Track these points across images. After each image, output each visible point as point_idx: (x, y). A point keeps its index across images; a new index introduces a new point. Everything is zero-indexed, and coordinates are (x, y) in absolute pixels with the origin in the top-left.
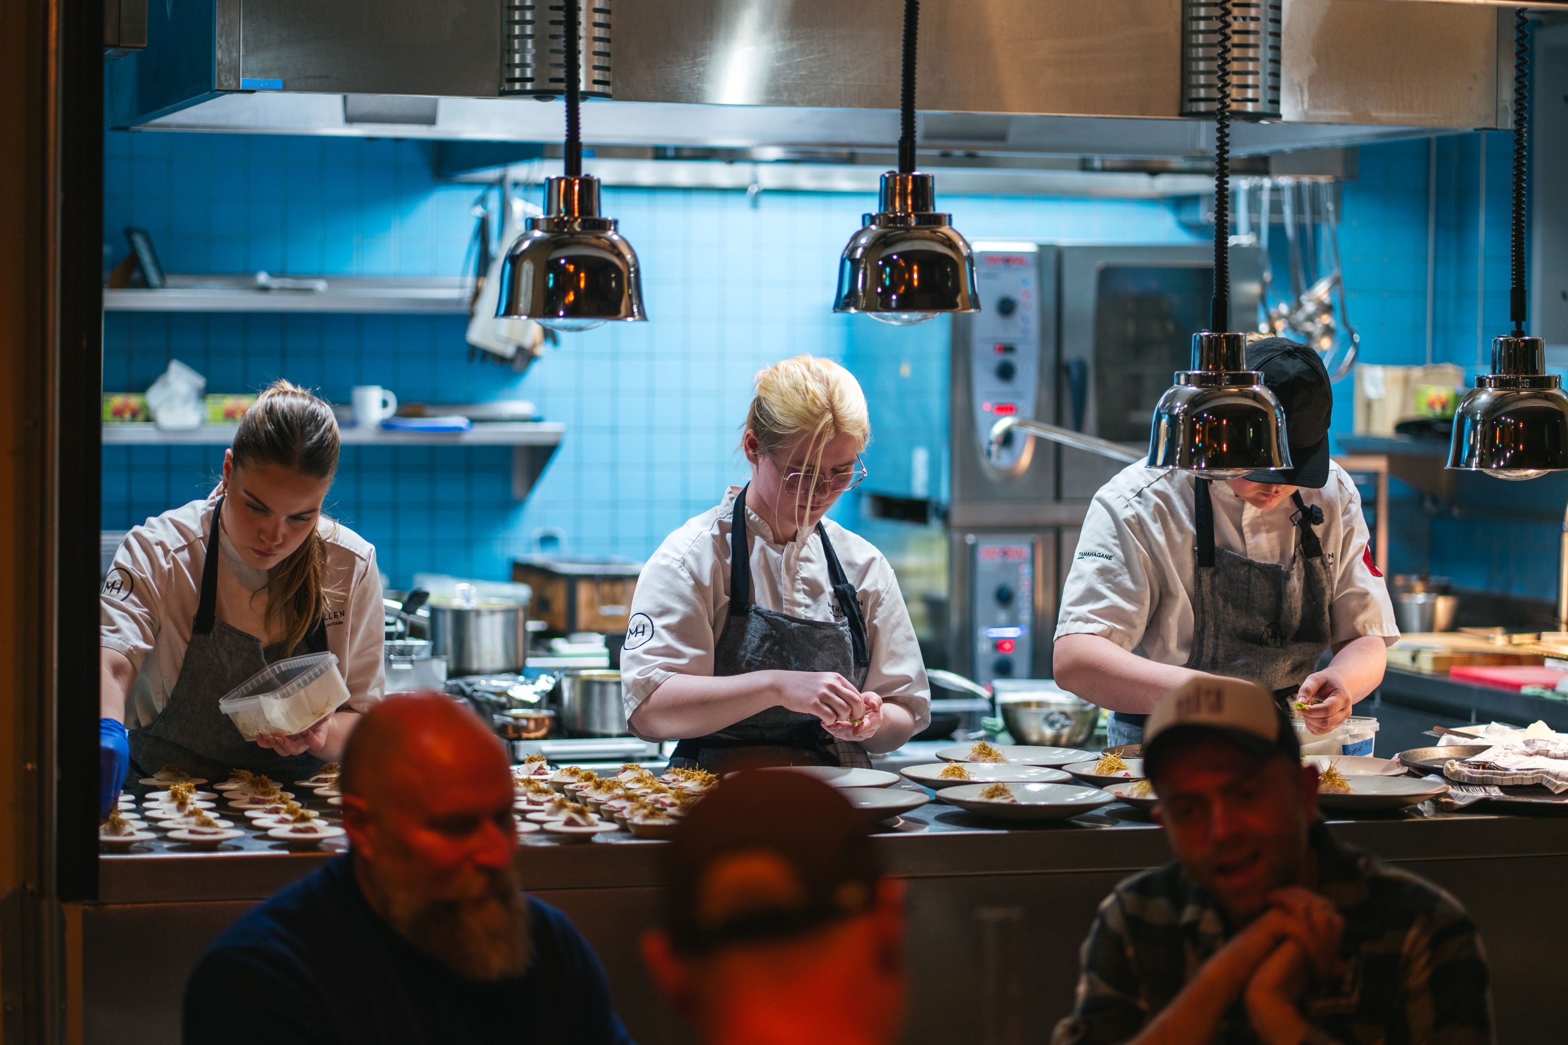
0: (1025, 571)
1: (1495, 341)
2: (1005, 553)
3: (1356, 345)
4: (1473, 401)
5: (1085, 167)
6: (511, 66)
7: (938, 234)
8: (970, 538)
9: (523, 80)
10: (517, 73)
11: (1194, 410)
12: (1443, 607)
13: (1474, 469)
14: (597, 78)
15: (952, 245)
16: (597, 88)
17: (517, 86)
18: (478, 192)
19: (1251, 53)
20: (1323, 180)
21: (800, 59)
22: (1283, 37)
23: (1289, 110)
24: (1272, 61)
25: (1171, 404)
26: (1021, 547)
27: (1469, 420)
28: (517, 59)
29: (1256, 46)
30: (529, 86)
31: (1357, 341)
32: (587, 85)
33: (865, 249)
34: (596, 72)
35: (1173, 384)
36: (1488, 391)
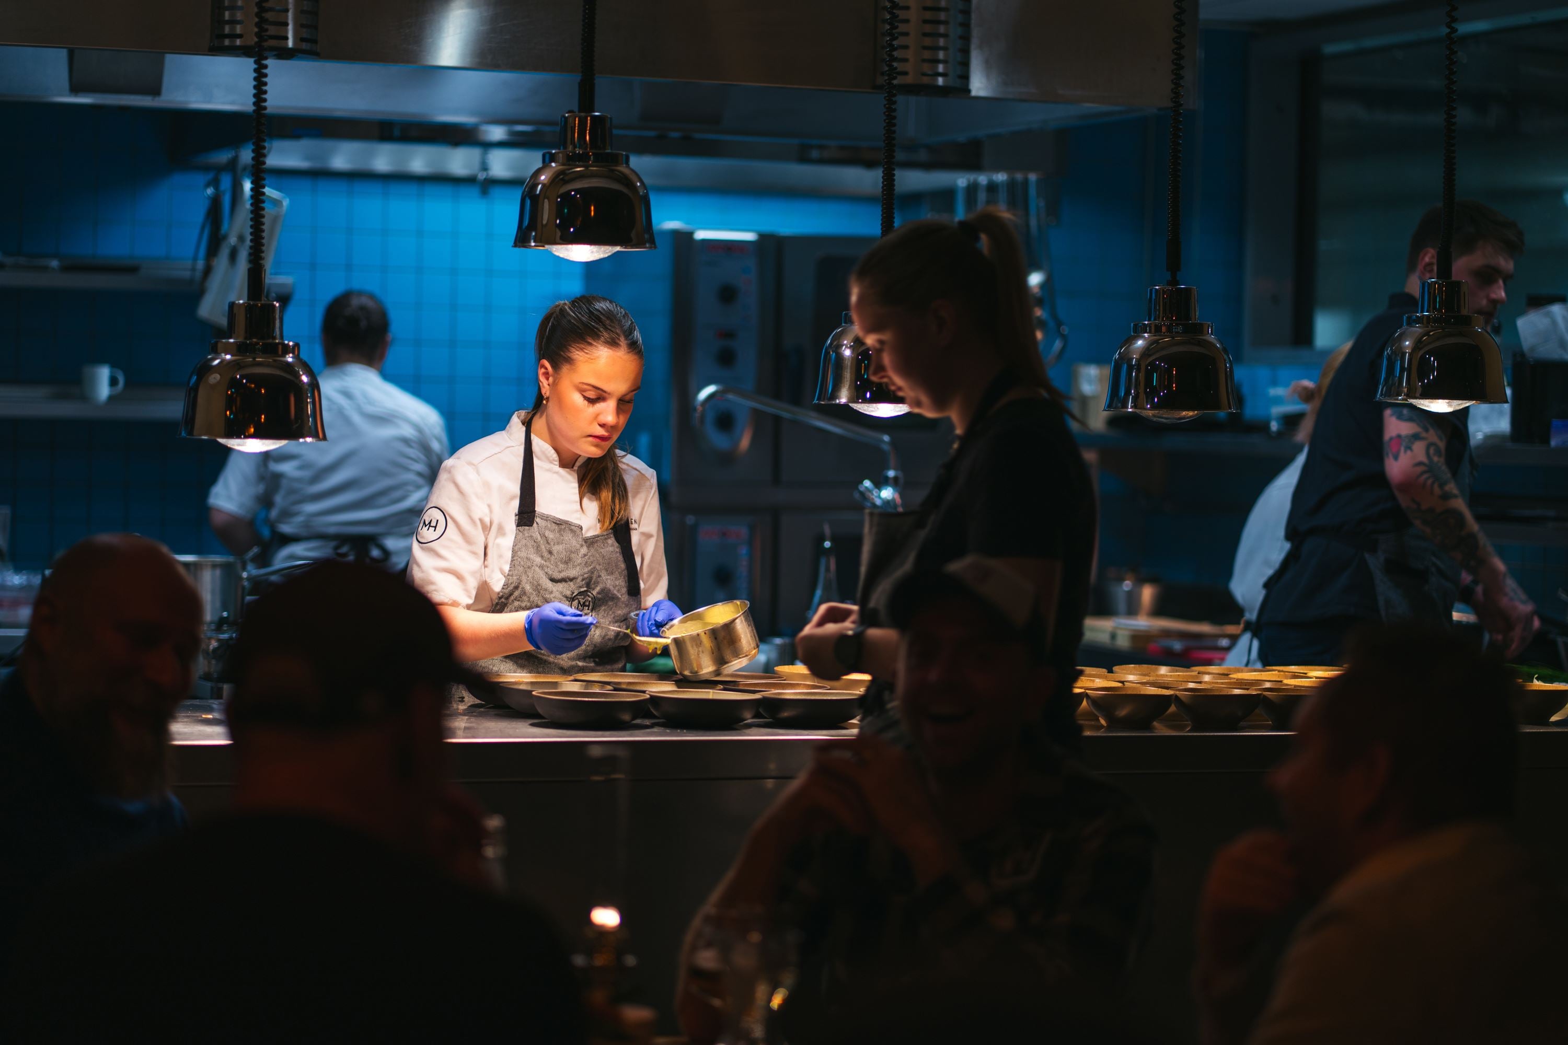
0: (743, 551)
1: (1151, 290)
2: (724, 534)
3: (1064, 337)
4: (1129, 346)
5: (803, 159)
6: (222, 22)
7: (617, 173)
8: (690, 519)
9: (234, 36)
10: (227, 29)
11: (860, 347)
12: (1147, 594)
13: (1130, 410)
14: (305, 36)
15: (629, 184)
16: (304, 46)
17: (227, 42)
18: (210, 176)
19: (942, 29)
20: (1033, 177)
21: (503, 24)
22: (973, 16)
23: (979, 85)
24: (961, 37)
25: (839, 342)
26: (740, 529)
27: (1126, 365)
28: (227, 15)
29: (946, 23)
30: (238, 42)
31: (1066, 333)
32: (295, 42)
33: (544, 185)
34: (304, 30)
35: (841, 324)
36: (1144, 336)
